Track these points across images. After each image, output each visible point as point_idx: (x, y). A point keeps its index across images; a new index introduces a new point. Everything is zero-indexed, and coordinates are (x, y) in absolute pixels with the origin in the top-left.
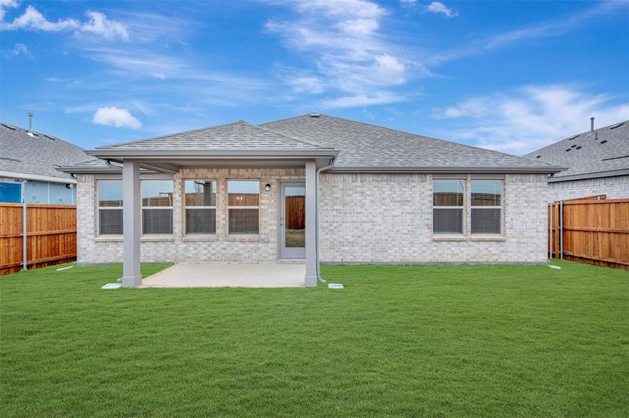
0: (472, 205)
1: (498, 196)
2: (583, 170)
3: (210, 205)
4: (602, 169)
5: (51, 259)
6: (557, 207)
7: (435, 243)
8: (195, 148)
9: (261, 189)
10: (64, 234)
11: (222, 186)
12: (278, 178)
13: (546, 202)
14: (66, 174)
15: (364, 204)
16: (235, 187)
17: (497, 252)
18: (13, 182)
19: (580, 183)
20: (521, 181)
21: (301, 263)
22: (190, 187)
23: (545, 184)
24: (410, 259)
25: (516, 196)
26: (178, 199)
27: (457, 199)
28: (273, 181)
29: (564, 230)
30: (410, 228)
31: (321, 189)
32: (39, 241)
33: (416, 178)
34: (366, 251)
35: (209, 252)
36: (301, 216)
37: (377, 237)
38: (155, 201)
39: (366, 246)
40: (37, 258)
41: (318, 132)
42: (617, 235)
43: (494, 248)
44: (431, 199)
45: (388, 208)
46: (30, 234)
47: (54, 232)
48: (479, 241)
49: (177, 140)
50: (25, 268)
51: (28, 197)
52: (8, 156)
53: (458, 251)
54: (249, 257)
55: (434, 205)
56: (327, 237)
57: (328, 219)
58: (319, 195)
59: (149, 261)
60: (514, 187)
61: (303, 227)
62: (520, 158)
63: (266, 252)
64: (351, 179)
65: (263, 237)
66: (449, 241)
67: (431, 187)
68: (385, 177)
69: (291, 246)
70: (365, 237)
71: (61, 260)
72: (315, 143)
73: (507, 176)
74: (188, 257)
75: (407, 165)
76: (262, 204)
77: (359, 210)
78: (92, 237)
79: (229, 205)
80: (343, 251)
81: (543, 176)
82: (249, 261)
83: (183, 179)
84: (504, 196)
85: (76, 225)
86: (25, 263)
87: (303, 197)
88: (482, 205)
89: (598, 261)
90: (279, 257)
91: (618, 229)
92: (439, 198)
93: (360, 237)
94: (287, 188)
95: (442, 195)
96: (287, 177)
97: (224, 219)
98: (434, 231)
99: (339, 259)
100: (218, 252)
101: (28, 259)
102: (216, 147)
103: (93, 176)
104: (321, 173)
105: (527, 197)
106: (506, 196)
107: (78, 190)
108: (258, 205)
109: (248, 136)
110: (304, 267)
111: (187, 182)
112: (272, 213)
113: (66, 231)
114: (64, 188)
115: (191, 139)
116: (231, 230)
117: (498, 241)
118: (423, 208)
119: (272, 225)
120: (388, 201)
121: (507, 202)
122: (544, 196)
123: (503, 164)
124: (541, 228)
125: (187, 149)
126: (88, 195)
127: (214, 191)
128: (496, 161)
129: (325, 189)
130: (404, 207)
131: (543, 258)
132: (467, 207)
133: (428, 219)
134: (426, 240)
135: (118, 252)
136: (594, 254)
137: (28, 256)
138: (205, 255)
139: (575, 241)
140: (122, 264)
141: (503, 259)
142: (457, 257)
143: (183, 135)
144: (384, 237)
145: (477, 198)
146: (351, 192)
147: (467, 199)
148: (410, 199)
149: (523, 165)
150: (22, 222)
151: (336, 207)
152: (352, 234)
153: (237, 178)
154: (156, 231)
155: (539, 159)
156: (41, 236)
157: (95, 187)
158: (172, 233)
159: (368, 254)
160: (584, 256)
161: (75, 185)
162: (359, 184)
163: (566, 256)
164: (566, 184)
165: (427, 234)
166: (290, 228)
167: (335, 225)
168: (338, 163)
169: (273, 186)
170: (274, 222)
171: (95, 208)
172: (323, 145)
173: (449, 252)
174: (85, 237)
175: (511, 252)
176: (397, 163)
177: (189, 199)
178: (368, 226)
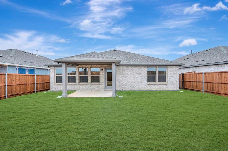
0: (158, 74)
1: (166, 72)
2: (189, 65)
3: (86, 75)
4: (194, 64)
5: (43, 89)
6: (182, 75)
7: (148, 85)
8: (82, 59)
9: (100, 70)
10: (46, 83)
11: (89, 70)
12: (105, 67)
13: (179, 73)
14: (47, 66)
15: (128, 74)
16: (93, 70)
17: (165, 87)
18: (32, 69)
19: (188, 68)
20: (172, 68)
21: (111, 91)
22: (81, 70)
23: (178, 68)
24: (141, 89)
25: (170, 72)
26: (77, 73)
27: (154, 73)
28: (103, 68)
29: (184, 81)
30: (141, 81)
31: (116, 70)
32: (39, 85)
33: (143, 67)
34: (129, 87)
35: (86, 87)
36: (111, 77)
37: (132, 83)
38: (71, 74)
39: (129, 86)
40: (39, 89)
41: (116, 55)
42: (199, 83)
43: (164, 86)
44: (147, 73)
45: (135, 75)
46: (37, 83)
47: (43, 82)
48: (160, 84)
49: (77, 57)
50: (36, 92)
51: (36, 73)
52: (31, 62)
53: (154, 87)
54: (97, 89)
55: (148, 74)
56: (118, 83)
57: (118, 78)
58: (116, 72)
59: (69, 90)
60: (170, 69)
61: (112, 81)
62: (171, 61)
63: (101, 87)
64: (125, 67)
65: (101, 83)
66: (152, 84)
67: (147, 69)
68: (134, 67)
69: (108, 86)
70: (129, 83)
71: (46, 90)
72: (115, 58)
73: (168, 66)
74: (80, 89)
75: (140, 64)
76: (100, 74)
77: (127, 76)
78: (54, 83)
79: (91, 75)
80: (123, 87)
81: (178, 66)
82: (97, 90)
83: (79, 68)
84: (167, 72)
85: (49, 80)
86: (36, 91)
87: (112, 73)
88: (161, 74)
89: (193, 90)
90: (105, 89)
91: (199, 81)
92: (149, 72)
93: (127, 83)
94: (107, 70)
95: (150, 72)
96: (107, 67)
97: (90, 78)
98: (148, 81)
99: (121, 89)
100: (88, 87)
101: (36, 90)
102: (88, 59)
103: (54, 67)
104: (117, 66)
105: (173, 72)
106: (168, 72)
107: (50, 71)
108: (99, 75)
109: (97, 56)
110: (112, 92)
111: (80, 68)
112: (103, 77)
113: (47, 82)
114: (46, 70)
115: (81, 57)
116: (92, 82)
117: (166, 84)
118: (145, 75)
119: (103, 80)
120: (135, 73)
121: (168, 73)
122: (178, 72)
123: (167, 63)
124: (177, 81)
125: (80, 59)
126: (53, 72)
127: (87, 71)
128: (165, 62)
129: (118, 70)
130: (139, 75)
131: (178, 89)
132: (157, 75)
133: (146, 78)
134: (146, 84)
135: (61, 88)
136: (192, 88)
137: (36, 89)
138: (85, 88)
139: (187, 84)
140: (62, 91)
141: (167, 89)
142: (154, 89)
143: (79, 55)
144: (134, 83)
145: (160, 73)
146: (125, 71)
147: (157, 73)
148: (141, 73)
149: (172, 63)
150: (35, 80)
151: (120, 75)
152: (125, 82)
153: (94, 67)
154: (72, 82)
155: (177, 62)
156: (40, 83)
157: (55, 70)
158: (76, 82)
159: (130, 88)
160: (189, 88)
161: (49, 69)
162: (127, 69)
163: (184, 88)
164: (184, 69)
165: (146, 83)
166: (108, 81)
167: (120, 80)
168: (121, 63)
169: (103, 69)
170: (104, 79)
171: (55, 76)
172: (117, 58)
173: (152, 87)
174: (52, 84)
175: (169, 87)
176: (138, 63)
177: (80, 73)
178: (130, 80)
